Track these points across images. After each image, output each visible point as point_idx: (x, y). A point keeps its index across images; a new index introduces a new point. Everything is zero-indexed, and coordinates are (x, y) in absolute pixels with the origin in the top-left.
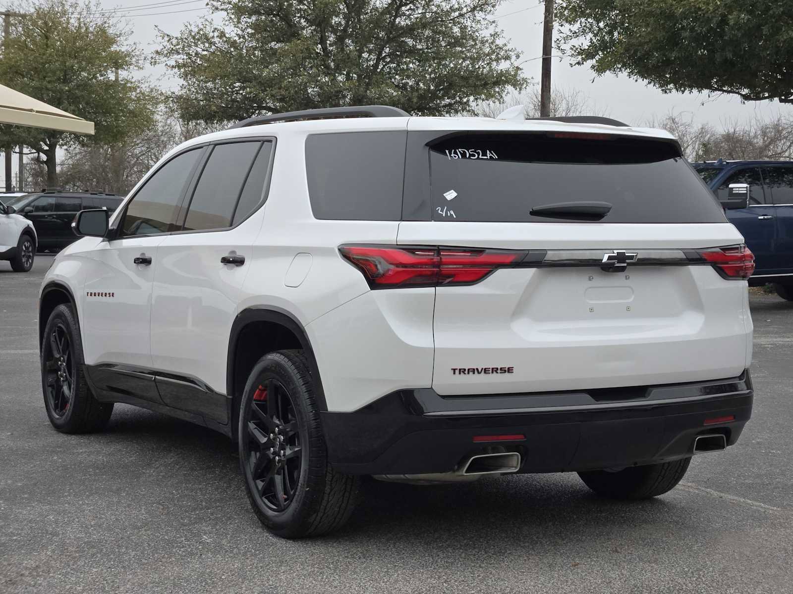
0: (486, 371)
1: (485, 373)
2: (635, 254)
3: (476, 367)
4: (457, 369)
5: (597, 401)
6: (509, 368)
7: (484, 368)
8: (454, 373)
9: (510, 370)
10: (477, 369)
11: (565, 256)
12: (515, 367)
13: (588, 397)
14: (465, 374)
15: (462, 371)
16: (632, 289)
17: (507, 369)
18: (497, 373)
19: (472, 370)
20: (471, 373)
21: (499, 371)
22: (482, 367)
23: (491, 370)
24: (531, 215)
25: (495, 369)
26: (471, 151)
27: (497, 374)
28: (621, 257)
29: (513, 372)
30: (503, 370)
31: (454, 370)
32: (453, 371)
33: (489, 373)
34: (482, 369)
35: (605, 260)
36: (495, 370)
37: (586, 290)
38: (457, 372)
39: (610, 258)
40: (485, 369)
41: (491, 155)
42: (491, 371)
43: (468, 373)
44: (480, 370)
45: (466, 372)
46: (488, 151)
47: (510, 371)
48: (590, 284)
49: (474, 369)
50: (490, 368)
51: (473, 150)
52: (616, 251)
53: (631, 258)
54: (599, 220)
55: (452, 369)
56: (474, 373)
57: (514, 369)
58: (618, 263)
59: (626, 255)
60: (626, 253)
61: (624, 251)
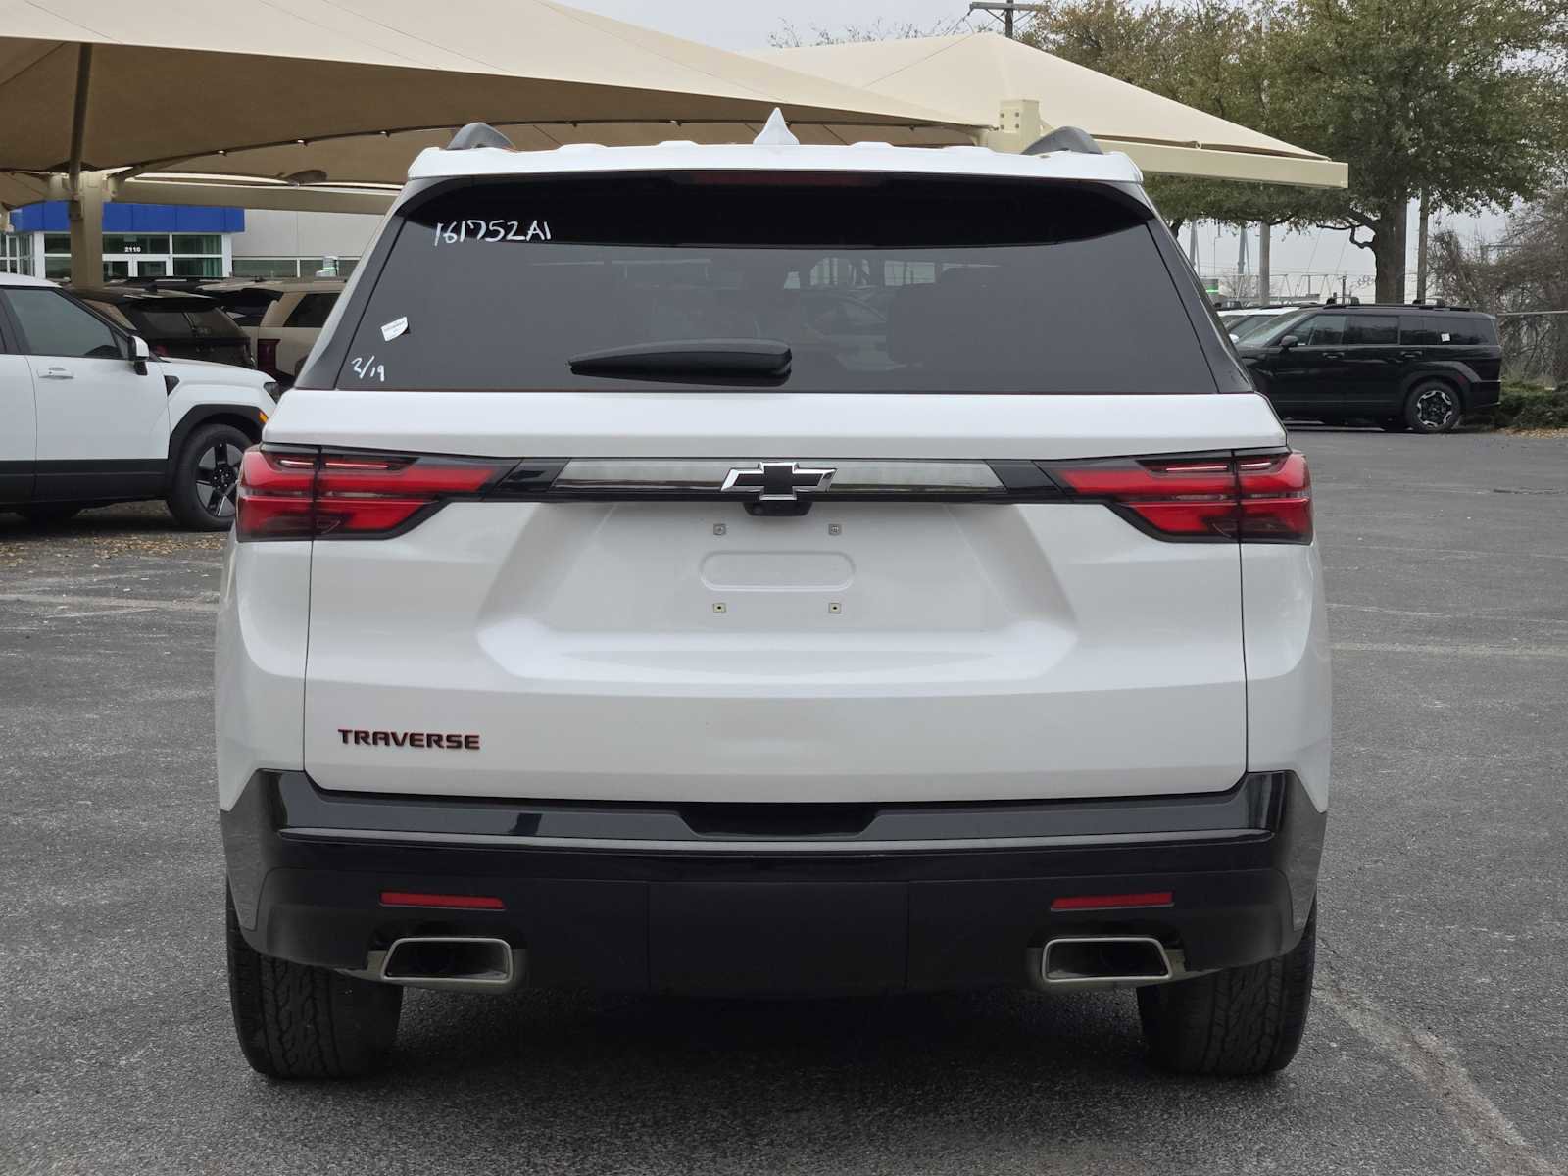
0: (414, 739)
1: (412, 744)
2: (824, 472)
3: (393, 731)
4: (351, 731)
5: (696, 831)
6: (467, 738)
7: (410, 732)
8: (345, 740)
9: (471, 742)
10: (394, 735)
11: (612, 472)
12: (481, 736)
13: (674, 819)
14: (367, 743)
15: (361, 737)
16: (846, 557)
17: (463, 740)
18: (440, 746)
19: (383, 736)
20: (381, 743)
21: (445, 743)
22: (407, 731)
23: (425, 738)
24: (575, 373)
25: (436, 738)
26: (494, 225)
27: (441, 749)
28: (778, 479)
29: (478, 748)
30: (454, 742)
31: (345, 733)
32: (341, 736)
33: (423, 746)
34: (405, 735)
35: (728, 484)
36: (434, 740)
37: (704, 560)
38: (351, 737)
39: (742, 480)
40: (412, 735)
41: (538, 232)
42: (425, 743)
43: (375, 743)
44: (400, 737)
45: (371, 740)
46: (535, 222)
47: (471, 745)
48: (722, 542)
49: (386, 734)
50: (423, 735)
51: (501, 221)
52: (763, 465)
53: (813, 480)
54: (779, 384)
55: (340, 731)
56: (387, 744)
57: (480, 740)
58: (767, 492)
59: (796, 472)
60: (798, 467)
61: (793, 464)
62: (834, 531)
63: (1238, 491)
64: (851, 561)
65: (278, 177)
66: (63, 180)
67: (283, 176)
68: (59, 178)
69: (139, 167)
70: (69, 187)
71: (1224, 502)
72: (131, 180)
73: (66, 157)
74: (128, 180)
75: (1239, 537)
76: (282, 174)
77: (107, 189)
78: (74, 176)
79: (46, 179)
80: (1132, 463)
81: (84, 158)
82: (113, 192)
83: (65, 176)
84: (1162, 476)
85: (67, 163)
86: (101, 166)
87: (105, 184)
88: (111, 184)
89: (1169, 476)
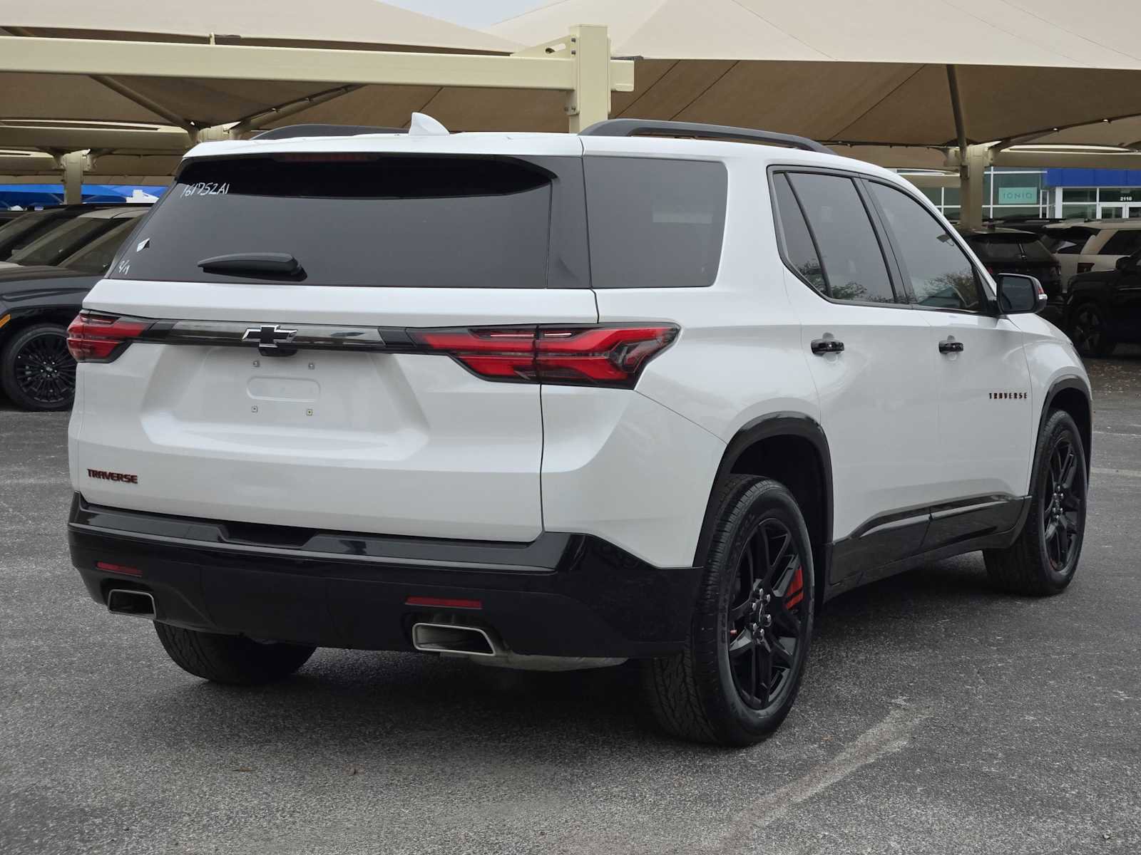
0: (113, 477)
1: (112, 479)
2: (291, 332)
4: (91, 470)
6: (132, 476)
8: (90, 475)
9: (132, 479)
14: (97, 477)
15: (95, 474)
18: (122, 480)
19: (102, 474)
20: (102, 477)
21: (124, 479)
23: (117, 476)
25: (121, 476)
26: (208, 186)
27: (122, 482)
28: (267, 335)
29: (136, 483)
30: (128, 479)
31: (89, 471)
33: (116, 480)
35: (246, 337)
37: (249, 380)
38: (92, 473)
39: (251, 335)
41: (223, 190)
42: (117, 478)
43: (100, 477)
44: (108, 474)
45: (98, 475)
46: (224, 185)
47: (134, 481)
50: (116, 474)
52: (261, 326)
53: (284, 336)
56: (104, 478)
57: (138, 479)
58: (262, 342)
59: (275, 331)
60: (278, 328)
61: (276, 327)
62: (311, 366)
63: (535, 351)
64: (317, 383)
65: (1120, 146)
66: (956, 151)
67: (1124, 145)
68: (953, 150)
69: (1006, 142)
70: (960, 157)
71: (529, 357)
72: (1006, 150)
73: (955, 136)
74: (1002, 151)
75: (540, 381)
76: (1123, 144)
77: (987, 157)
78: (963, 149)
79: (945, 151)
80: (465, 330)
81: (967, 134)
82: (992, 160)
83: (957, 148)
84: (487, 340)
85: (956, 140)
86: (979, 141)
87: (986, 154)
88: (990, 154)
89: (491, 340)
